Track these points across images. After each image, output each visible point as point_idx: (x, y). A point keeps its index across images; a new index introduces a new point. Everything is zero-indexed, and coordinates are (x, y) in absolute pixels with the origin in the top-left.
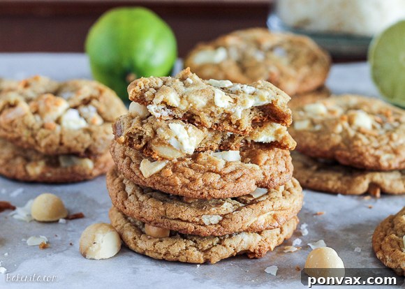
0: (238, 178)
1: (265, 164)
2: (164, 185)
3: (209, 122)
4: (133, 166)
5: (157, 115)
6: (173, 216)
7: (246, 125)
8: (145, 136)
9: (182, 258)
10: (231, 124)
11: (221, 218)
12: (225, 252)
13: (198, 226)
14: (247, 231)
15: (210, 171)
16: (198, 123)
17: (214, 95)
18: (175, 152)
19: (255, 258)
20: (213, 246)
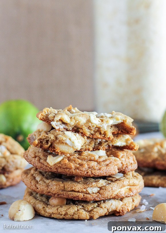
0: (108, 164)
1: (122, 157)
2: (64, 169)
3: (88, 132)
4: (42, 161)
5: (57, 128)
6: (69, 189)
7: (110, 135)
8: (50, 140)
9: (76, 217)
10: (100, 134)
11: (99, 189)
12: (102, 211)
13: (86, 194)
14: (114, 198)
15: (91, 160)
16: (82, 133)
17: (90, 117)
18: (69, 147)
19: (120, 216)
20: (94, 208)
